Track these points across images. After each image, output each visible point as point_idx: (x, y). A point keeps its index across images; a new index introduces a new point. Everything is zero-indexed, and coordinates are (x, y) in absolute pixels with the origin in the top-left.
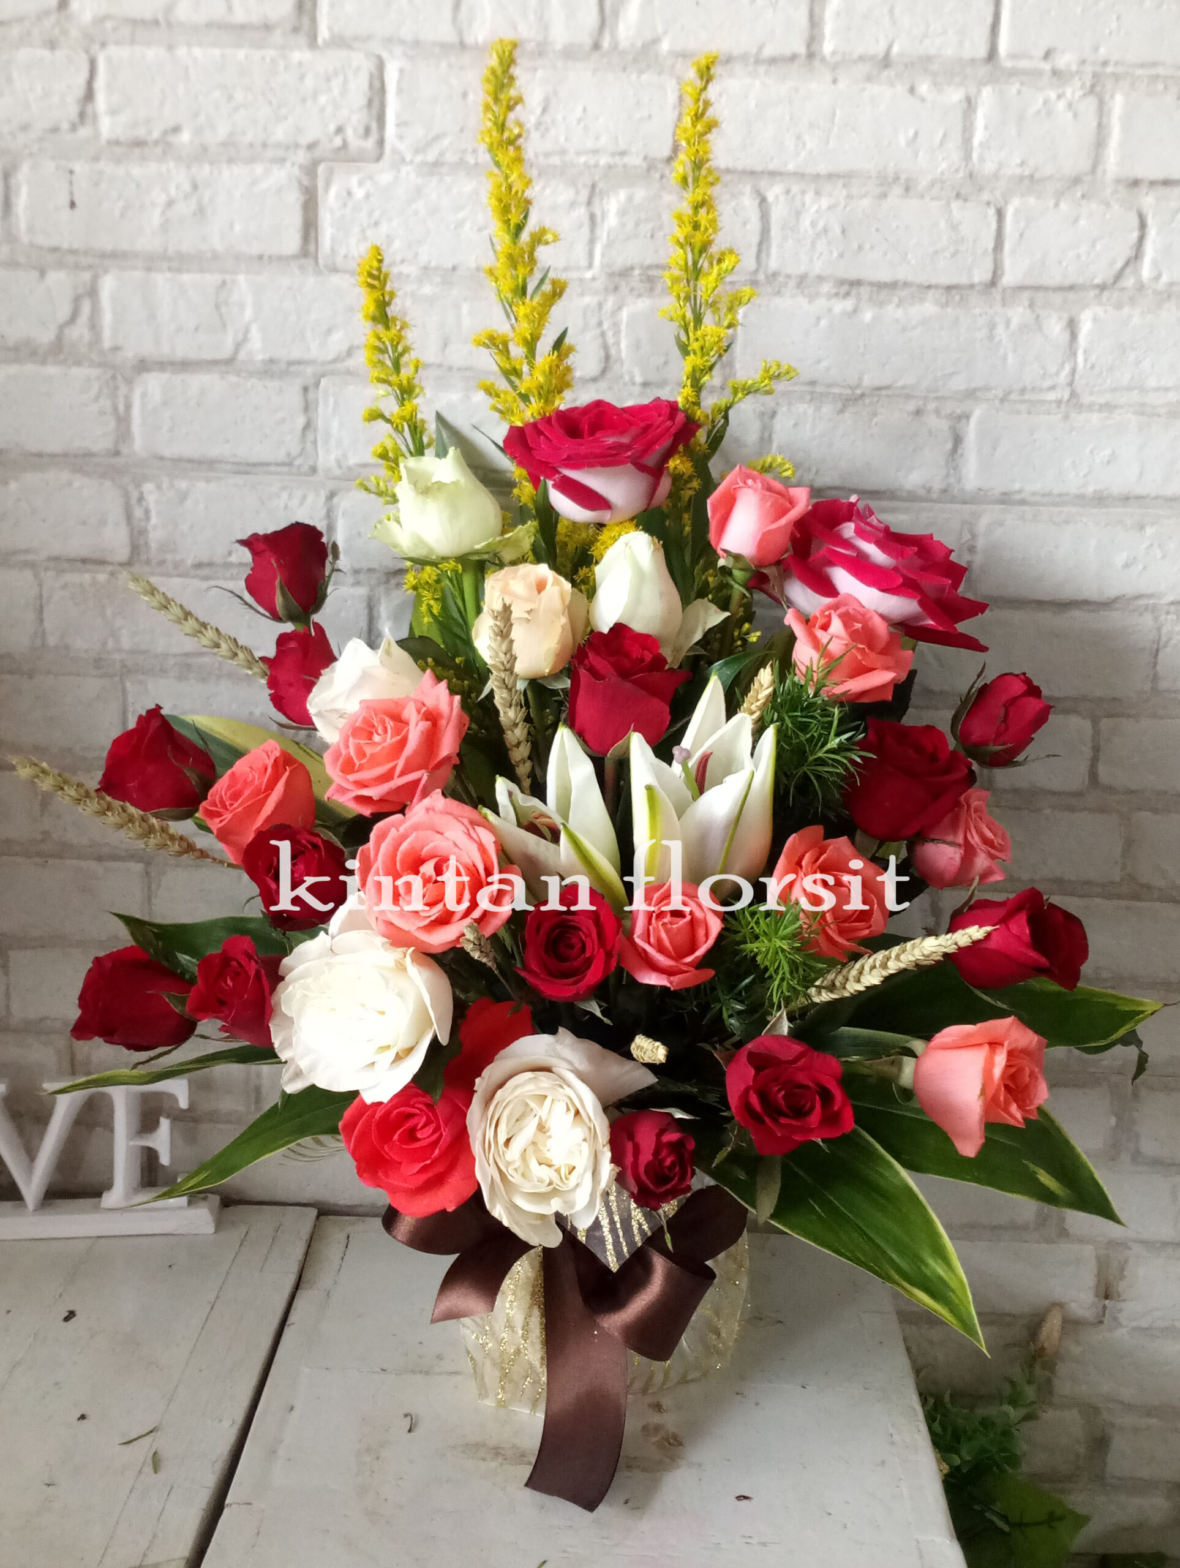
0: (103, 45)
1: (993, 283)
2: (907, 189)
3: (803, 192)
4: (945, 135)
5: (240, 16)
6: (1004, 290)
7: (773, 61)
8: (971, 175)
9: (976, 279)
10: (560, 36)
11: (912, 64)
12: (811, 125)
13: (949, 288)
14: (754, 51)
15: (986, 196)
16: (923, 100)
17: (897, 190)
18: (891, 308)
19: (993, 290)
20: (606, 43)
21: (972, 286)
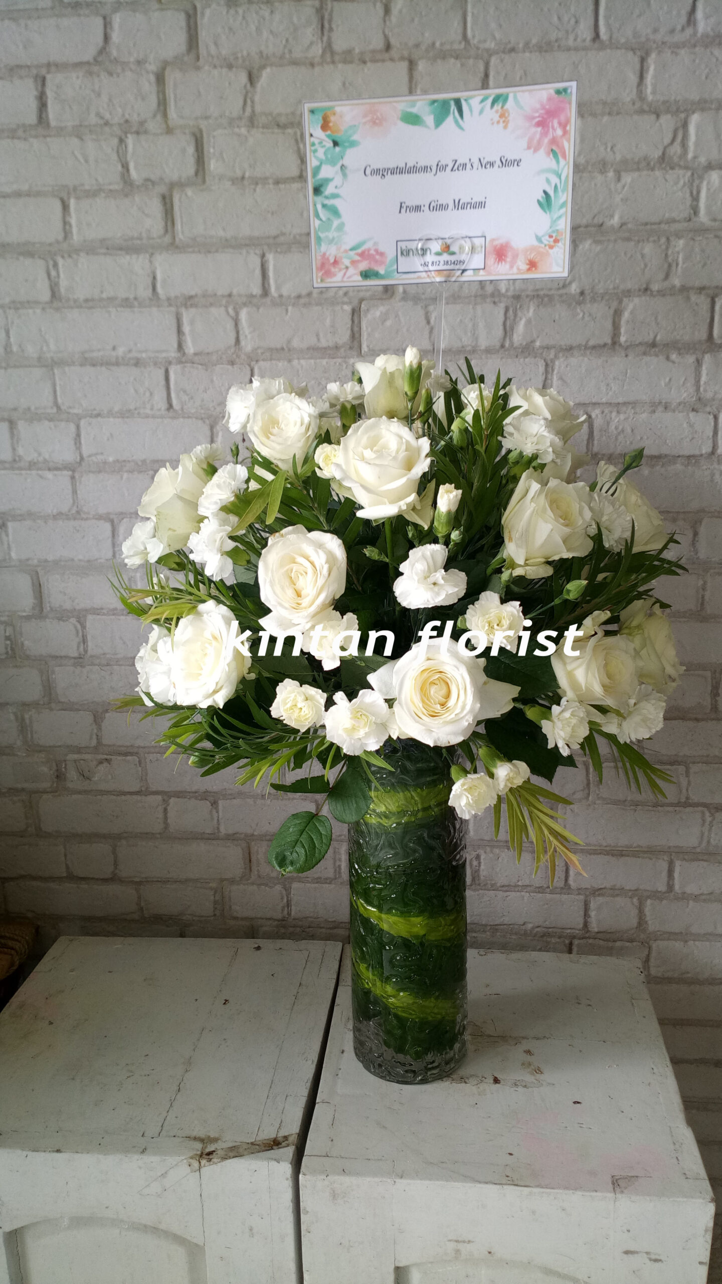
0: (257, 361)
1: (713, 453)
2: (666, 408)
3: (611, 412)
4: (686, 379)
5: (324, 343)
6: (719, 456)
7: (594, 347)
8: (700, 399)
9: (704, 452)
10: (483, 343)
11: (668, 344)
12: (614, 378)
13: (689, 457)
14: (584, 343)
15: (708, 409)
16: (674, 362)
17: (660, 409)
18: (658, 468)
19: (713, 457)
20: (507, 344)
21: (701, 455)
